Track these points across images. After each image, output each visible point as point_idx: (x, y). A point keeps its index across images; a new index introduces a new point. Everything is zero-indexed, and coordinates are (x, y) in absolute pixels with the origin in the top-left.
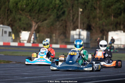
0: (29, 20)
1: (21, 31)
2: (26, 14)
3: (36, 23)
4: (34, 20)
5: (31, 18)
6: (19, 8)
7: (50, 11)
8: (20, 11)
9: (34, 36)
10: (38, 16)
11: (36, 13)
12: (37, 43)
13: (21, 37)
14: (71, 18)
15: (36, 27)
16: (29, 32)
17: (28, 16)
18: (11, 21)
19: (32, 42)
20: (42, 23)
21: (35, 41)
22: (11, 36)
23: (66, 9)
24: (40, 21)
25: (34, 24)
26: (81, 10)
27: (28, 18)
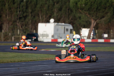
0: (88, 18)
1: (82, 28)
2: (85, 12)
3: (94, 21)
4: (93, 18)
5: (90, 16)
6: (79, 7)
7: (107, 9)
8: (79, 9)
9: (93, 32)
10: (97, 14)
11: (94, 12)
12: (96, 39)
13: (81, 33)
15: (95, 24)
16: (89, 29)
17: (87, 15)
18: (72, 19)
19: (91, 38)
20: (101, 20)
21: (95, 37)
22: (73, 33)
24: (98, 18)
25: (93, 21)
27: (87, 16)
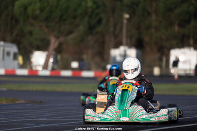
1: (33, 51)
4: (54, 33)
8: (30, 19)
10: (60, 27)
11: (56, 23)
12: (58, 70)
13: (32, 60)
14: (112, 29)
16: (46, 53)
17: (43, 28)
18: (17, 35)
19: (50, 68)
20: (66, 38)
22: (17, 59)
23: (102, 15)
25: (53, 40)
26: (127, 16)
27: (44, 31)
